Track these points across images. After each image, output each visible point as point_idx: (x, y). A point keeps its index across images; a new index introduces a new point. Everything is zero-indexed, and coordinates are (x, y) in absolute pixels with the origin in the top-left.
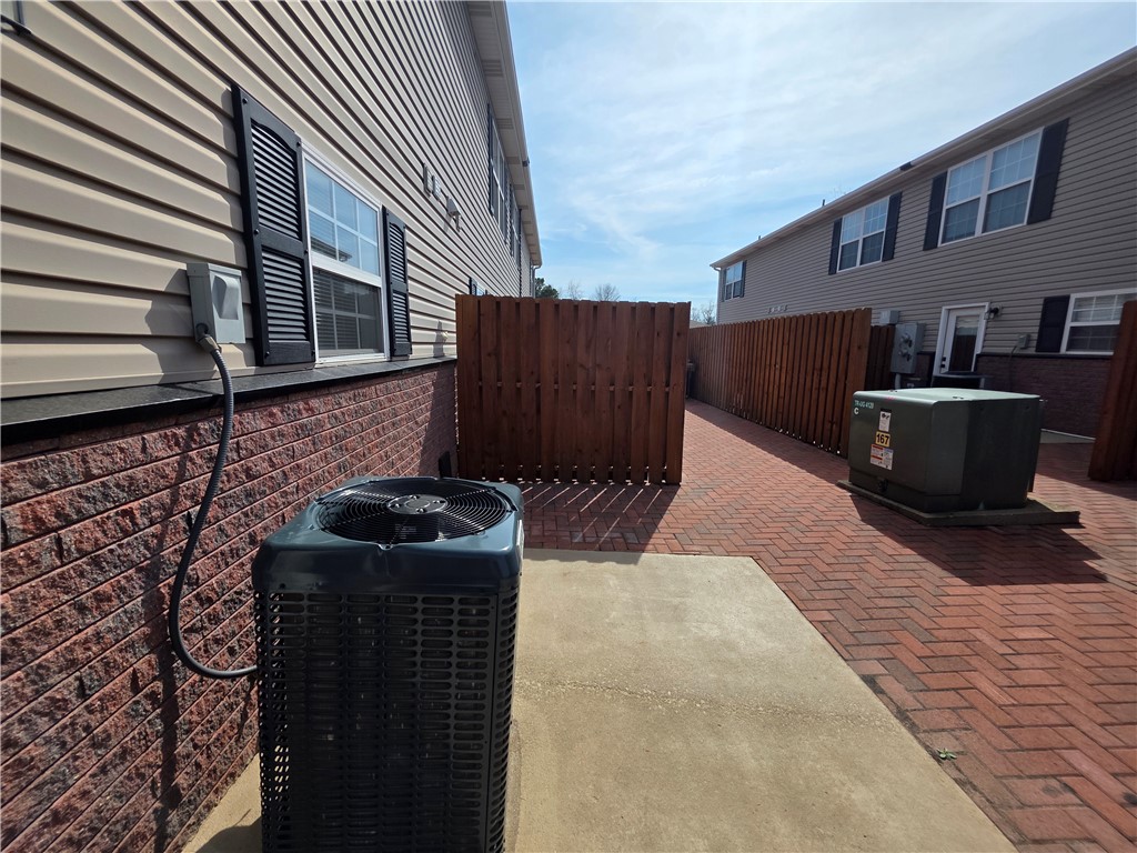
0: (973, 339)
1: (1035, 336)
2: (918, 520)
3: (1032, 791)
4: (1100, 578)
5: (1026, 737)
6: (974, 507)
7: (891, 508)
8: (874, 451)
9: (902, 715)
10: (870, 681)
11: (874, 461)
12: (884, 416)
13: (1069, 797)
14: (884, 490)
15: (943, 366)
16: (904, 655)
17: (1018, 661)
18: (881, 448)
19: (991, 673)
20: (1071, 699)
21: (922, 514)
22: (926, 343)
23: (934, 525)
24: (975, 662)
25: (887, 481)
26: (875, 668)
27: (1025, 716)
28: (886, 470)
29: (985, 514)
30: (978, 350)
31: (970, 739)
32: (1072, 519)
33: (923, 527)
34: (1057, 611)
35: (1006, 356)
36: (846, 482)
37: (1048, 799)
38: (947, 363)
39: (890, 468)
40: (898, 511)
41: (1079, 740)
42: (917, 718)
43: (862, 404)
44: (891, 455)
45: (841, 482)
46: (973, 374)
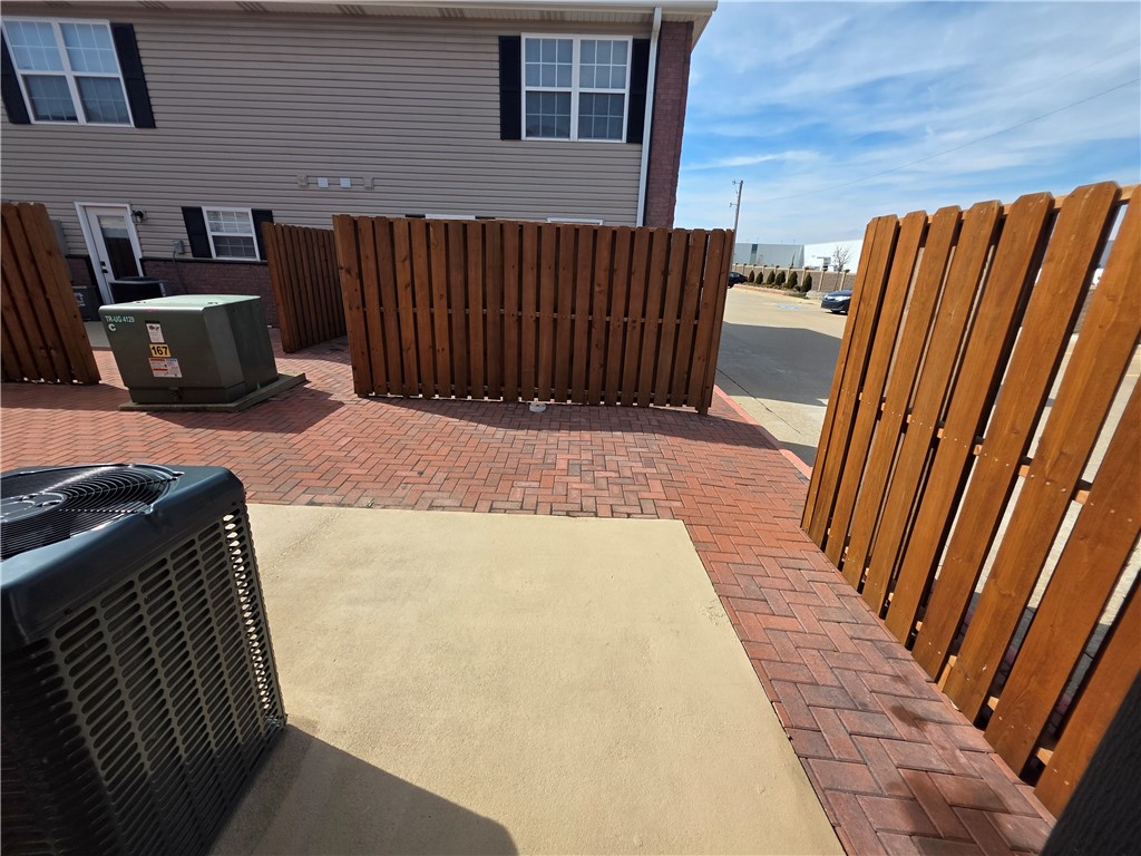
0: (127, 242)
1: (187, 242)
2: (228, 411)
3: (400, 492)
4: (341, 404)
5: (383, 478)
6: (255, 389)
7: (197, 410)
8: (154, 364)
9: (340, 505)
10: (311, 503)
11: (157, 374)
12: (152, 328)
13: (410, 486)
14: (181, 398)
15: (105, 271)
16: (312, 483)
17: (353, 454)
18: (162, 359)
19: (350, 465)
20: (380, 456)
21: (229, 405)
22: (71, 245)
23: (240, 410)
24: (339, 465)
25: (181, 388)
26: (308, 497)
27: (375, 472)
28: (176, 379)
29: (264, 390)
30: (138, 255)
31: (370, 493)
32: (302, 379)
33: (234, 415)
34: (343, 426)
35: (170, 260)
36: (131, 404)
37: (406, 491)
38: (108, 267)
39: (180, 376)
40: (205, 410)
41: (395, 467)
42: (346, 501)
43: (118, 319)
44: (176, 364)
45: (123, 405)
46: (142, 279)
